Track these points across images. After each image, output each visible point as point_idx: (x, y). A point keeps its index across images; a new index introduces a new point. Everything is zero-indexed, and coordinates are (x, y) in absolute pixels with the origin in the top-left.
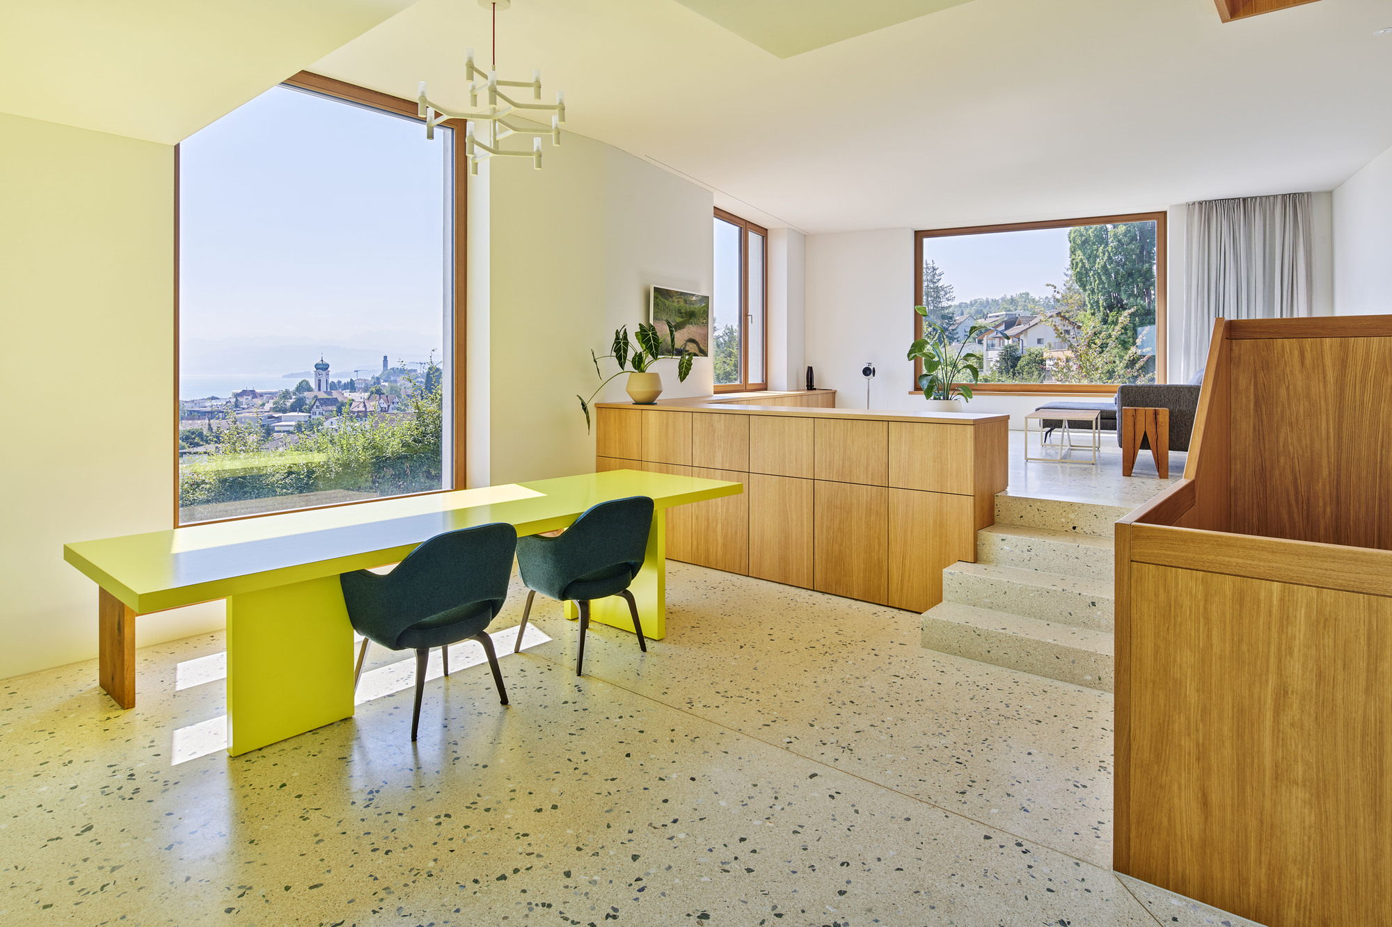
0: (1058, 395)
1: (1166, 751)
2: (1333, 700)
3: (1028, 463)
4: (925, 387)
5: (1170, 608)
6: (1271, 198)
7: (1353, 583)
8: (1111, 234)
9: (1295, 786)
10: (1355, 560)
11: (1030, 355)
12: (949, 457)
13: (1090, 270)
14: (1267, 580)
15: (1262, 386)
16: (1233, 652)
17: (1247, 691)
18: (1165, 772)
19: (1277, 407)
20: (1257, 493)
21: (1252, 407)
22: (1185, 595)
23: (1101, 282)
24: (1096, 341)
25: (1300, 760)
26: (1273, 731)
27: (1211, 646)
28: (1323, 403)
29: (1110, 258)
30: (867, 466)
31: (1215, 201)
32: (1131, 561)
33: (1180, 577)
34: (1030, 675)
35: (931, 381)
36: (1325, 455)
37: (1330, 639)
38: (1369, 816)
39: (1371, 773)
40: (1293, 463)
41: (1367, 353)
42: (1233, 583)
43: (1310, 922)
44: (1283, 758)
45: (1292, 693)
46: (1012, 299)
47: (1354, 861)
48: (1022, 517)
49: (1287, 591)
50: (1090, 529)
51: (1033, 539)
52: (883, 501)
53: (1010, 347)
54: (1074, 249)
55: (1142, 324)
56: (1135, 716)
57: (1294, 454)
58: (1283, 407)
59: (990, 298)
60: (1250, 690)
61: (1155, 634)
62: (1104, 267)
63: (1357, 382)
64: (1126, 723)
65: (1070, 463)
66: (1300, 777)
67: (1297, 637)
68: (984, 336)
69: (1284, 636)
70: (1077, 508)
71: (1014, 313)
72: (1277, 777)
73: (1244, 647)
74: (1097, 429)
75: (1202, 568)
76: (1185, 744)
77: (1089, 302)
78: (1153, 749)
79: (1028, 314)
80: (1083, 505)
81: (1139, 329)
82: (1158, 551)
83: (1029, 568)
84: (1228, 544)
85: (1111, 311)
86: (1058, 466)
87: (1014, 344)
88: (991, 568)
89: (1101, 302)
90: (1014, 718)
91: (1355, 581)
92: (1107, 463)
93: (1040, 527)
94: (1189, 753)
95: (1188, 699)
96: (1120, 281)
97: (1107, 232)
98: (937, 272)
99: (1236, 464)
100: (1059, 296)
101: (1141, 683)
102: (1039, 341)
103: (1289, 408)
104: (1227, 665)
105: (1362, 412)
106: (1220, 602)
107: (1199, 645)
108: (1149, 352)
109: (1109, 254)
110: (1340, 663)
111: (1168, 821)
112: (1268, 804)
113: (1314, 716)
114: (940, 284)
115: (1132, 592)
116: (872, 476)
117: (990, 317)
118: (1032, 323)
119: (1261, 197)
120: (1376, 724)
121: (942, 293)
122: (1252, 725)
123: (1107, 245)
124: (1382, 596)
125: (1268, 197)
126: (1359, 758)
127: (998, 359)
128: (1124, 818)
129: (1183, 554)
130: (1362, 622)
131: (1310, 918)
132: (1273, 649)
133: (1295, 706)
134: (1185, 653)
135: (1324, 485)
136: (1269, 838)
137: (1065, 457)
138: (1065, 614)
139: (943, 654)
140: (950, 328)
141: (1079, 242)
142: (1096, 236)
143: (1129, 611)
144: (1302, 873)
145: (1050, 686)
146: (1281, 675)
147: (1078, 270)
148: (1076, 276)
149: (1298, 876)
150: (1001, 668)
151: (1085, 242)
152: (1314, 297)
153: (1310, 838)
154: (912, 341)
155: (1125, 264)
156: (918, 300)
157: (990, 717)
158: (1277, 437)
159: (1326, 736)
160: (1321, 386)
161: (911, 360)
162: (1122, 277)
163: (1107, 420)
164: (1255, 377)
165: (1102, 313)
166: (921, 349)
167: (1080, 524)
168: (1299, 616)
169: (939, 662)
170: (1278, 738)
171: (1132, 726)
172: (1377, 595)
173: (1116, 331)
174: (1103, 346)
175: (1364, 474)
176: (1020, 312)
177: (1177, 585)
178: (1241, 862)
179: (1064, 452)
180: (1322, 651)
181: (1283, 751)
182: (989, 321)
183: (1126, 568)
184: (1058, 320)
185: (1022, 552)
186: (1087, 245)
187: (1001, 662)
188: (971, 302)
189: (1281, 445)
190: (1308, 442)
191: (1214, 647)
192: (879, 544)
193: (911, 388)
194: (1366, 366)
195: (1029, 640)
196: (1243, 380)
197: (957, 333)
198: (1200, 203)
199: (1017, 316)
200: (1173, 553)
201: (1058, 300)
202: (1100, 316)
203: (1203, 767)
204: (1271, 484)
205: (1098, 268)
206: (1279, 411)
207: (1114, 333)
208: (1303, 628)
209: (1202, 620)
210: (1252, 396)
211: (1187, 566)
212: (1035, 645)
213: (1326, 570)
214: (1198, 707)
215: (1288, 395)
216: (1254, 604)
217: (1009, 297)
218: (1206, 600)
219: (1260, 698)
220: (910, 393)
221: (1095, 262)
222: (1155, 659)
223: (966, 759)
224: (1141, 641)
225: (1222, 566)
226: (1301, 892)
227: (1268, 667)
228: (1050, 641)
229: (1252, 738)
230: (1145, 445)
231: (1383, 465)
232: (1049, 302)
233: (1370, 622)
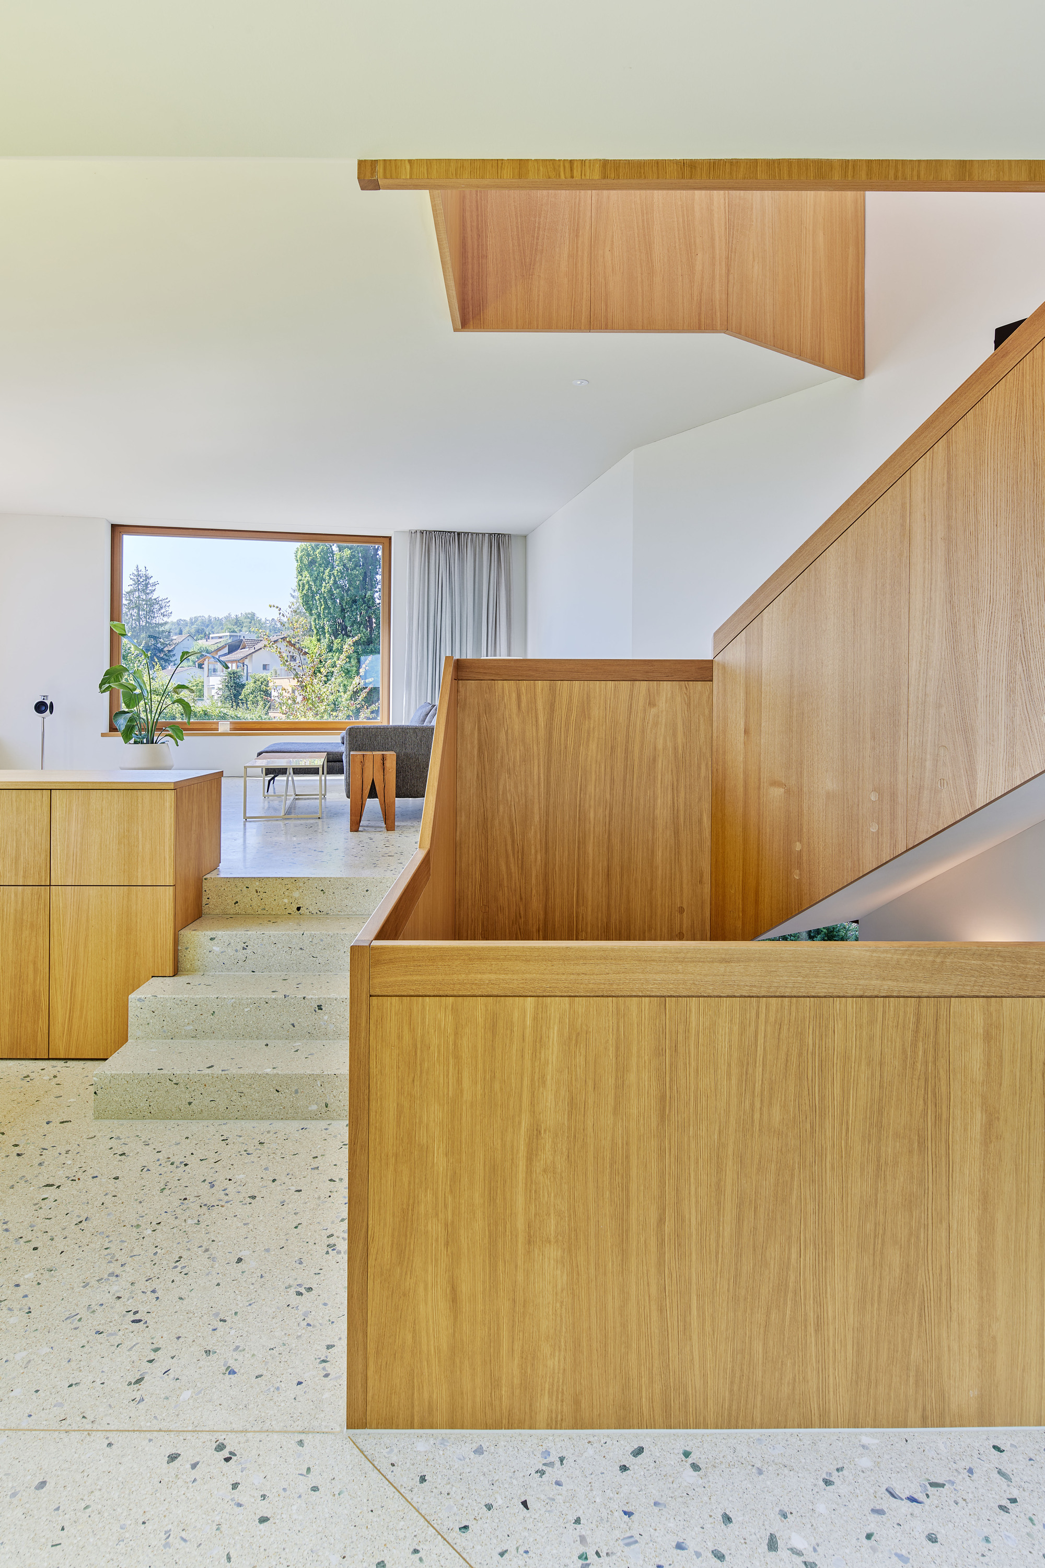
0: (282, 734)
1: (410, 1244)
2: (584, 1130)
3: (247, 824)
4: (123, 728)
5: (416, 1052)
6: (480, 535)
7: (602, 986)
8: (337, 557)
9: (548, 1245)
10: (605, 958)
11: (255, 682)
12: (140, 835)
13: (317, 593)
14: (520, 996)
15: (485, 732)
16: (485, 1094)
17: (499, 1141)
18: (409, 1273)
19: (497, 753)
20: (479, 846)
21: (476, 753)
22: (433, 1031)
23: (327, 607)
24: (322, 670)
25: (552, 1211)
26: (526, 1184)
27: (462, 1091)
28: (535, 748)
29: (335, 582)
30: (17, 859)
31: (435, 531)
32: (370, 996)
33: (428, 1009)
34: (243, 1122)
35: (131, 720)
36: (536, 801)
37: (582, 1057)
38: (617, 1258)
39: (618, 1206)
40: (511, 811)
41: (570, 697)
42: (486, 1006)
43: (562, 1405)
44: (535, 1215)
45: (545, 1131)
46: (237, 619)
47: (604, 1315)
48: (237, 902)
49: (540, 1006)
50: (316, 908)
51: (249, 933)
52: (42, 906)
53: (234, 673)
54: (301, 569)
55: (366, 653)
56: (374, 1208)
57: (511, 801)
58: (503, 753)
59: (213, 616)
60: (502, 1139)
61: (398, 1090)
62: (330, 591)
63: (563, 726)
64: (363, 1221)
65: (295, 819)
66: (552, 1232)
67: (550, 1062)
68: (205, 660)
69: (537, 1064)
70: (301, 884)
71: (238, 634)
72: (529, 1241)
73: (497, 1086)
74: (323, 774)
75: (451, 993)
76: (432, 1228)
77: (315, 627)
78: (395, 1246)
79: (254, 637)
80: (309, 879)
81: (362, 658)
82: (402, 978)
83: (245, 970)
84: (480, 956)
85: (336, 638)
86: (281, 823)
87: (238, 670)
88: (195, 979)
89: (326, 628)
90: (221, 1203)
91: (604, 984)
92: (333, 814)
93: (259, 912)
94: (437, 1240)
95: (436, 1168)
96: (344, 607)
97: (333, 554)
98: (151, 581)
99: (461, 816)
100: (285, 619)
101: (381, 1161)
102: (265, 667)
103: (508, 754)
104: (478, 1113)
105: (566, 756)
106: (471, 1034)
107: (448, 1094)
108: (371, 683)
109: (335, 579)
110: (590, 1083)
111: (413, 1337)
112: (520, 1278)
113: (566, 1153)
114: (154, 596)
115: (371, 1038)
116: (25, 872)
117: (212, 638)
118: (257, 647)
119: (472, 534)
120: (623, 1147)
121: (157, 607)
122: (505, 1182)
123: (333, 568)
124: (628, 996)
125: (477, 534)
126: (607, 1193)
127: (221, 686)
128: (361, 1353)
129: (431, 977)
130: (611, 1030)
131: (562, 1401)
132: (526, 1082)
133: (548, 1147)
134: (433, 1108)
135: (536, 832)
136: (522, 1319)
137: (288, 812)
138: (288, 1026)
139: (125, 1122)
140: (166, 649)
141: (306, 562)
142: (322, 558)
143: (367, 1065)
144: (554, 1350)
145: (269, 1132)
146: (534, 1112)
147: (305, 592)
148: (303, 599)
149: (551, 1354)
150: (205, 1123)
151: (312, 562)
152: (512, 635)
153: (562, 1303)
154: (107, 667)
155: (348, 590)
156: (115, 614)
157: (187, 1213)
158: (497, 785)
159: (578, 1175)
160: (534, 730)
161: (104, 691)
162: (346, 603)
163: (334, 764)
164: (479, 721)
165: (327, 640)
166: (117, 677)
167: (305, 903)
168: (552, 1036)
169: (118, 1138)
170: (530, 1191)
171: (370, 1222)
172: (624, 996)
173: (341, 661)
174: (329, 675)
175: (567, 818)
176: (245, 634)
177: (423, 1019)
178: (492, 1361)
179: (288, 803)
180: (574, 1073)
181: (536, 1206)
182: (211, 642)
183: (364, 1006)
184: (283, 646)
185: (236, 951)
186: (313, 566)
187: (205, 1114)
188: (191, 619)
189: (501, 793)
190: (523, 789)
191: (465, 1092)
192: (36, 971)
193: (106, 728)
194: (569, 710)
195: (242, 1076)
196: (469, 726)
197: (174, 655)
198: (422, 532)
199: (242, 638)
200: (419, 978)
201: (283, 624)
202: (325, 642)
203: (452, 1253)
204: (491, 835)
205: (324, 592)
206: (499, 757)
207: (339, 662)
208: (555, 1049)
209: (451, 1061)
210: (476, 742)
211: (436, 993)
212: (249, 1081)
213: (579, 974)
214: (447, 1175)
215: (507, 740)
216: (507, 1029)
217: (233, 616)
218: (456, 1034)
219: (512, 1146)
220: (103, 735)
221: (321, 585)
222: (398, 1125)
223: (147, 1309)
224: (381, 1104)
225: (474, 987)
226: (554, 1373)
227: (521, 1106)
228: (268, 1070)
229: (505, 1199)
230: (373, 794)
231: (582, 808)
232: (276, 624)
233: (618, 1030)
